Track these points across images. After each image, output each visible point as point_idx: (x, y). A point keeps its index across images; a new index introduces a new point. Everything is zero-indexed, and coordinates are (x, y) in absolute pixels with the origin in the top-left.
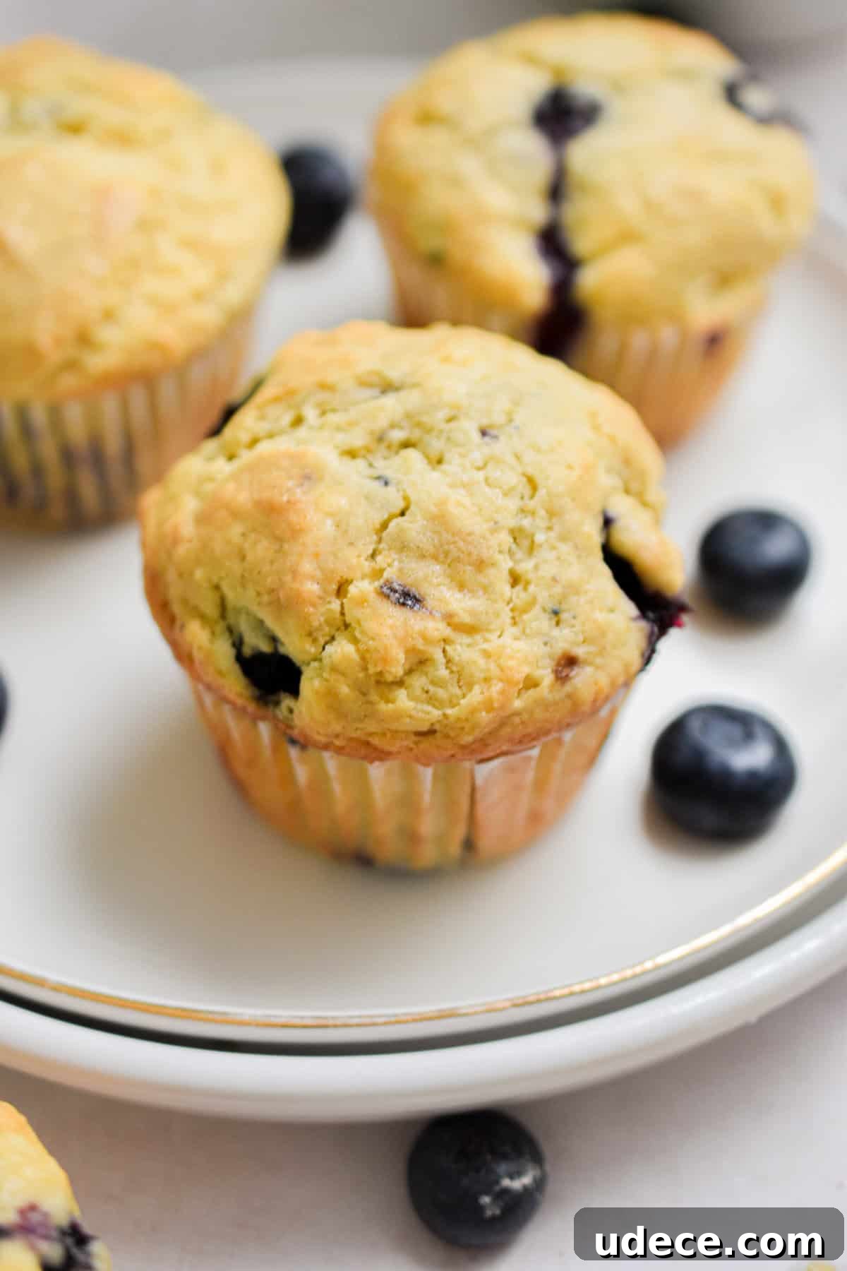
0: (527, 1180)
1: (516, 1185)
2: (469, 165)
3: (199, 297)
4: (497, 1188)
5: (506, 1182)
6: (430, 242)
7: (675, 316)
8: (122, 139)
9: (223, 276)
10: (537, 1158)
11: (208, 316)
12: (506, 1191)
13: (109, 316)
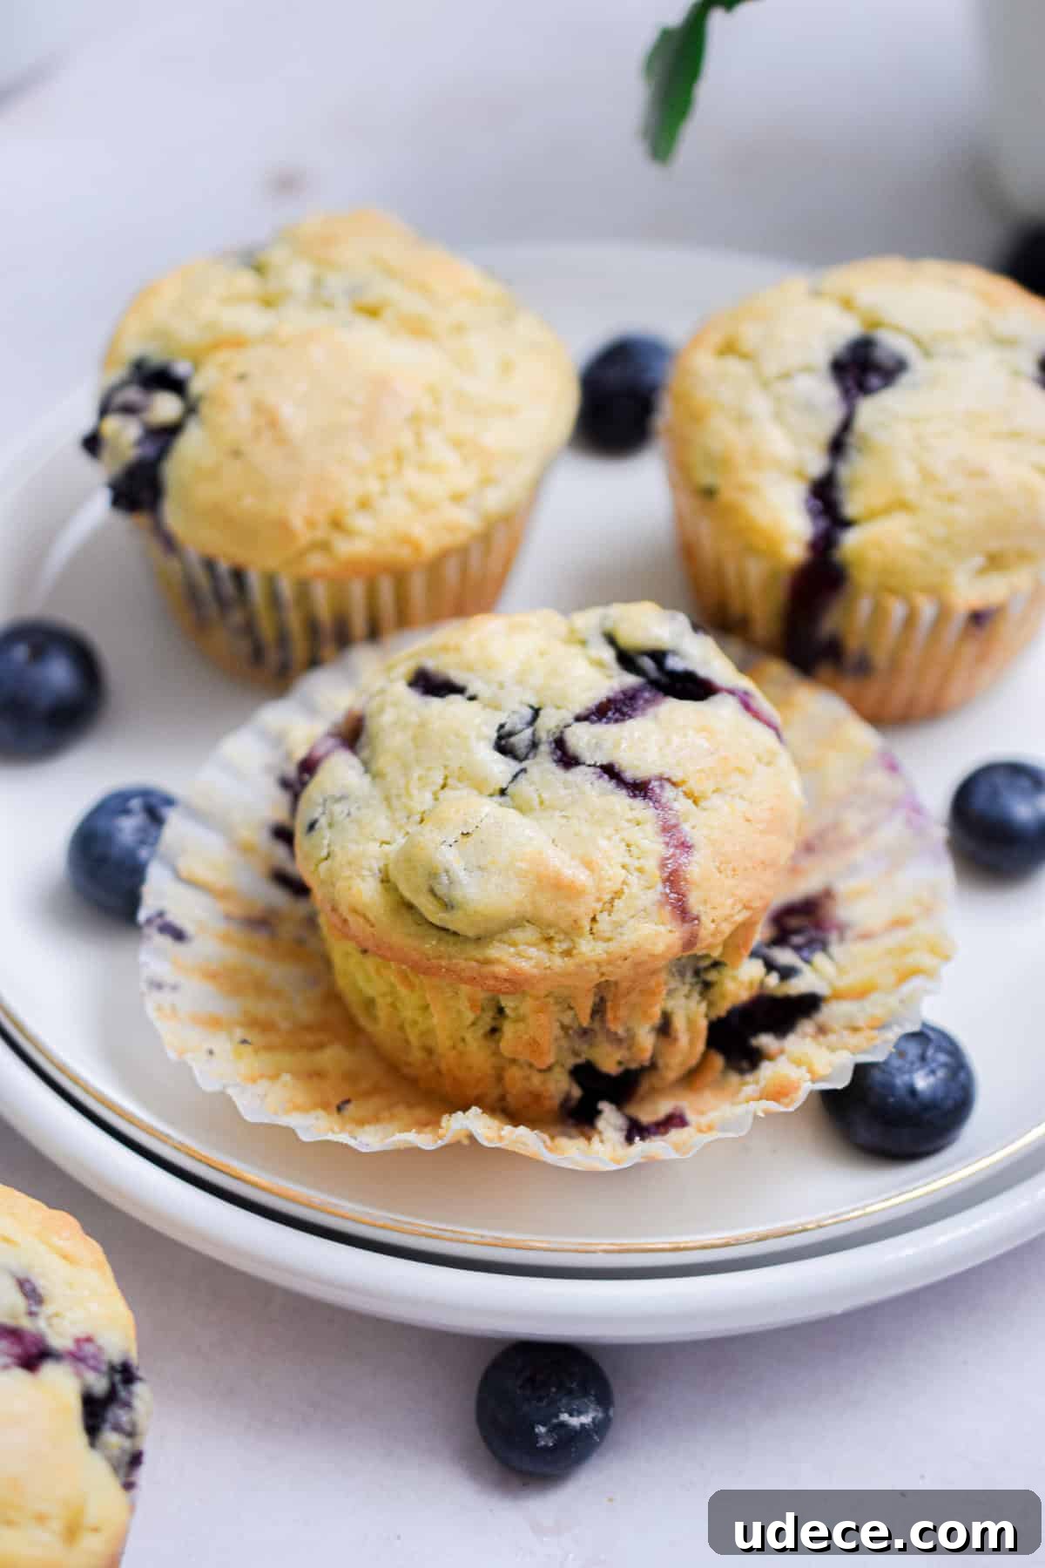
0: (586, 1419)
1: (575, 1421)
2: (759, 405)
3: (458, 498)
4: (555, 1421)
5: (565, 1417)
6: (706, 477)
7: (937, 592)
8: (418, 329)
9: (486, 482)
10: (605, 1400)
11: (466, 520)
12: (563, 1425)
13: (364, 504)
